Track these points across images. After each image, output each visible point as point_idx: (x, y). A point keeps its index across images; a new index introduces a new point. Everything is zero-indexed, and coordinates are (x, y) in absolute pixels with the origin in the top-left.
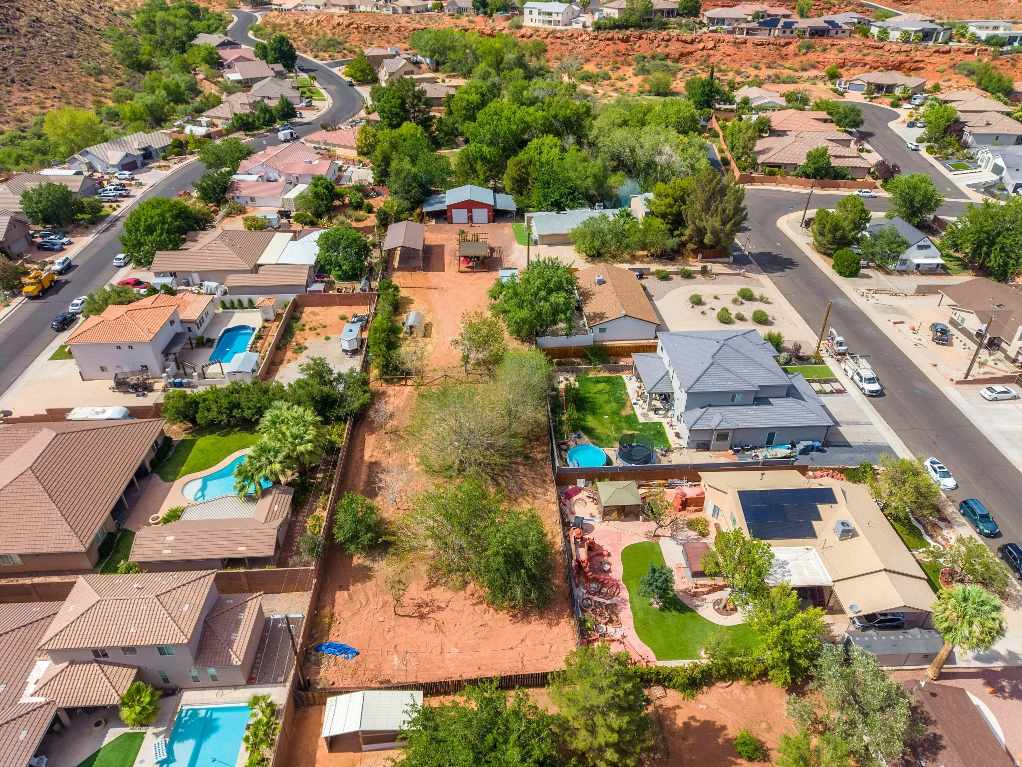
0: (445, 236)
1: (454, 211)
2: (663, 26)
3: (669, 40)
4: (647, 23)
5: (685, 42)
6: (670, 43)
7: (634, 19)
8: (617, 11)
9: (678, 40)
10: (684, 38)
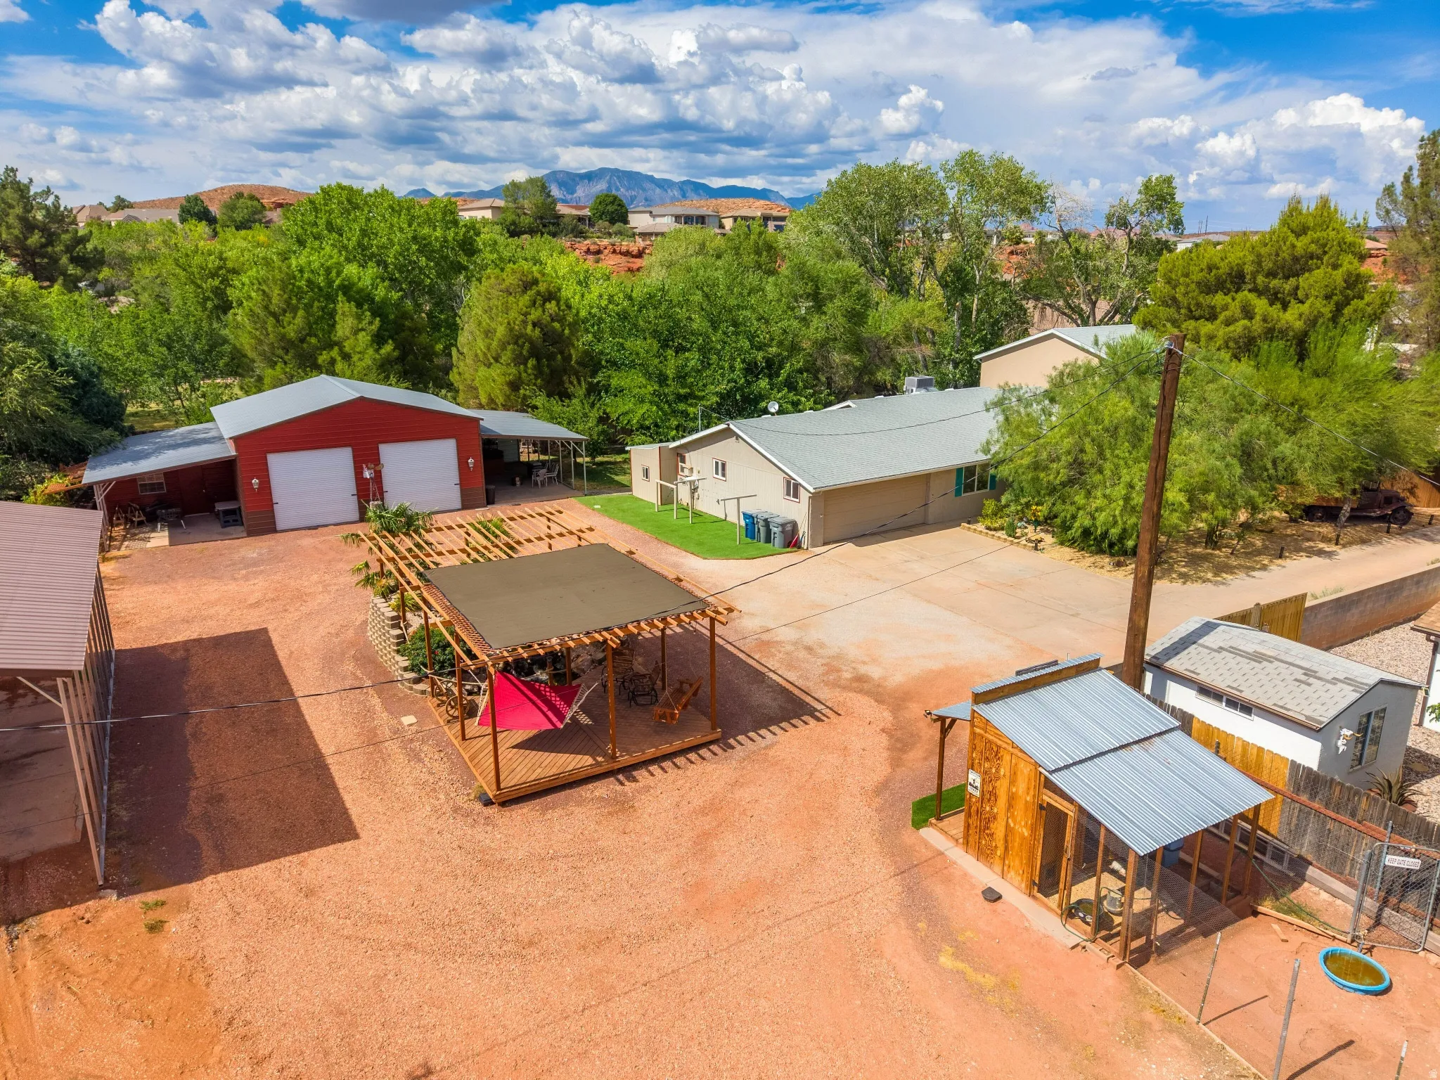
0: (257, 587)
1: (277, 463)
2: (581, 234)
3: (599, 252)
4: (552, 228)
5: (627, 254)
6: (602, 256)
7: (526, 221)
8: (490, 212)
9: (614, 252)
10: (624, 249)
